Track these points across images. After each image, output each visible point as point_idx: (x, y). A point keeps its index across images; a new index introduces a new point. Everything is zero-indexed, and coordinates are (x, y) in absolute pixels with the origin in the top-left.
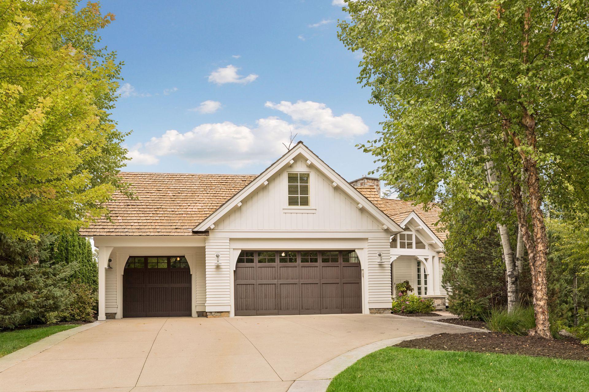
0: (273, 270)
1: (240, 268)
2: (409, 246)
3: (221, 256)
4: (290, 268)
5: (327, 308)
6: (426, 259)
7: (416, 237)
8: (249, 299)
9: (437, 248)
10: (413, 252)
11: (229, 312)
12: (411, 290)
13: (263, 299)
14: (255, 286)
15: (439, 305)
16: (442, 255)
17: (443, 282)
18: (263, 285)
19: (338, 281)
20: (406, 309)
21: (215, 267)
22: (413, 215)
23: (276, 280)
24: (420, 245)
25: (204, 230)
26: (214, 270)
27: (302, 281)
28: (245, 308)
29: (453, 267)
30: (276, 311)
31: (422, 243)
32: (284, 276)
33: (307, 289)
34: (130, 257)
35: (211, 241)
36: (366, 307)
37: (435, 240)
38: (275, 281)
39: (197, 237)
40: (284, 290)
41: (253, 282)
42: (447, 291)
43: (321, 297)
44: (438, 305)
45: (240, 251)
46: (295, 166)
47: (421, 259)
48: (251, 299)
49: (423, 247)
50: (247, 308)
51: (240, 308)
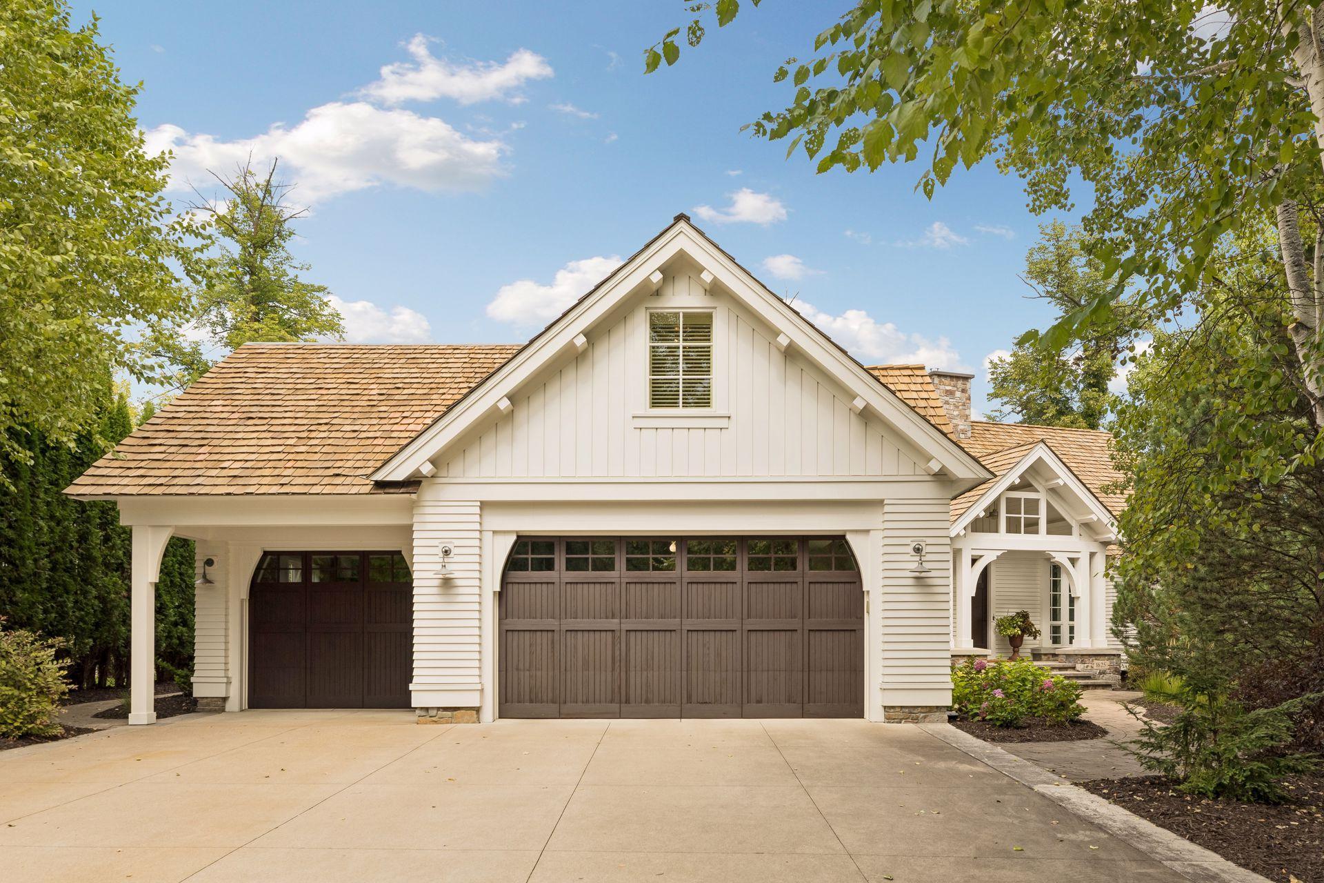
0: (609, 591)
1: (516, 586)
2: (1030, 529)
3: (454, 551)
4: (656, 586)
5: (759, 702)
6: (1073, 561)
7: (1049, 505)
8: (539, 673)
9: (1102, 534)
10: (1041, 541)
11: (477, 710)
12: (1035, 634)
13: (580, 674)
14: (556, 636)
15: (1103, 673)
16: (1115, 550)
17: (1114, 621)
18: (580, 634)
19: (795, 624)
20: (992, 713)
21: (437, 582)
22: (1040, 452)
23: (616, 621)
24: (1058, 525)
25: (401, 478)
26: (435, 590)
27: (689, 624)
28: (527, 697)
29: (1143, 582)
30: (615, 707)
31: (1064, 519)
32: (638, 610)
33: (704, 645)
34: (266, 554)
35: (428, 510)
36: (875, 700)
37: (1098, 514)
38: (613, 623)
39: (382, 497)
40: (638, 647)
41: (551, 623)
42: (1125, 644)
43: (745, 669)
44: (1100, 673)
45: (514, 538)
46: (668, 291)
47: (1061, 559)
48: (544, 673)
49: (1067, 531)
50: (533, 697)
51: (515, 697)
